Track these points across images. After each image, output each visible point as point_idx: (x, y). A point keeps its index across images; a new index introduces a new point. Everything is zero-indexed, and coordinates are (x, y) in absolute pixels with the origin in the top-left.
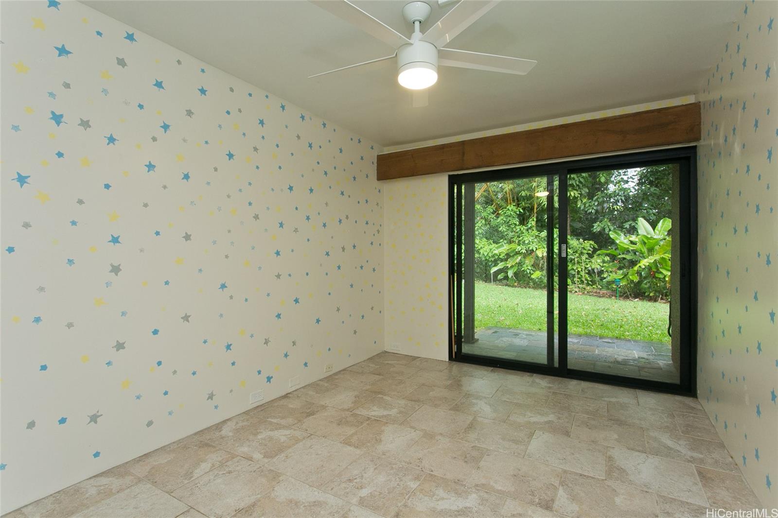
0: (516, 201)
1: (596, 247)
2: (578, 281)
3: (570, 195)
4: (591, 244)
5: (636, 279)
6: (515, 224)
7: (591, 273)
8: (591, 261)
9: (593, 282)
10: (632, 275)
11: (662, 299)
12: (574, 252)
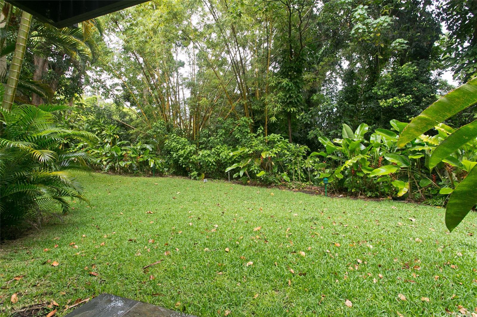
0: (252, 115)
1: (309, 150)
2: (296, 179)
3: (291, 110)
4: (305, 148)
5: (341, 177)
6: (247, 132)
7: (305, 171)
8: (304, 162)
9: (307, 179)
10: (338, 174)
11: (361, 194)
12: (292, 155)
